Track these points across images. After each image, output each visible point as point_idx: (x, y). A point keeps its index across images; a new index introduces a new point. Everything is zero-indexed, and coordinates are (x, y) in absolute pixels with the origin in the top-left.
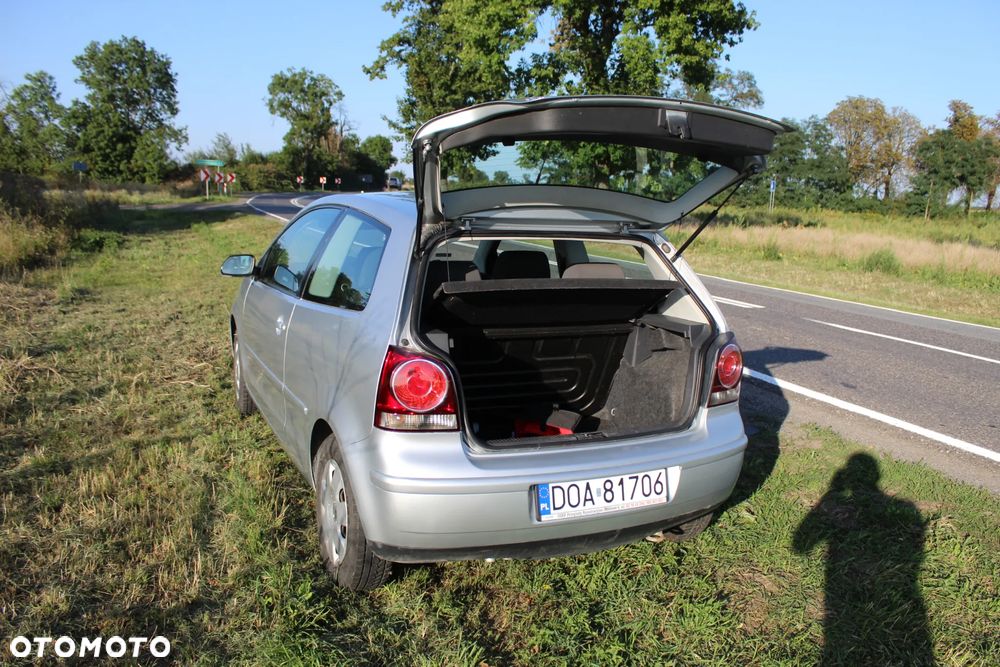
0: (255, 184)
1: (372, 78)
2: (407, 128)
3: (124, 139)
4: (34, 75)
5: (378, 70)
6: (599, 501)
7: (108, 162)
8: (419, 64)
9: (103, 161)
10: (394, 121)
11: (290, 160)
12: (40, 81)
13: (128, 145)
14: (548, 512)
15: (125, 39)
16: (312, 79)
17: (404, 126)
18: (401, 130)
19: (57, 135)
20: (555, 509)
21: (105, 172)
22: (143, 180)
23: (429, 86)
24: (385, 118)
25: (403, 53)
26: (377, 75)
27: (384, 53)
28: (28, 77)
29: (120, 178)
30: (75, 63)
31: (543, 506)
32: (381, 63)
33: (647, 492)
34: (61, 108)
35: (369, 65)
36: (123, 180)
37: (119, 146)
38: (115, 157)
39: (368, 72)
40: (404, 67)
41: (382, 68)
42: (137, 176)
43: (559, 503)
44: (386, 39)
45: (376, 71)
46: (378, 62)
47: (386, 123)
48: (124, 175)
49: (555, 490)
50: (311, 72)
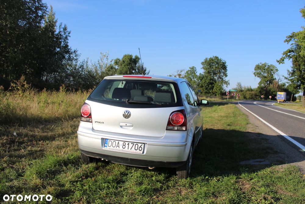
0: (248, 97)
1: (279, 64)
2: (291, 79)
3: (212, 84)
4: (191, 67)
5: (282, 61)
6: (121, 148)
7: (207, 90)
8: (296, 58)
9: (206, 89)
10: (287, 77)
11: (259, 90)
12: (192, 69)
13: (212, 85)
14: (107, 147)
15: (214, 57)
16: (268, 65)
17: (290, 78)
18: (289, 80)
19: (195, 83)
20: (108, 146)
21: (206, 93)
22: (216, 95)
23: (299, 65)
24: (283, 76)
25: (291, 55)
26: (281, 62)
27: (284, 56)
28: (190, 68)
29: (210, 94)
30: (201, 63)
31: (106, 145)
32: (283, 59)
33: (136, 149)
34: (197, 76)
35: (278, 60)
36: (211, 95)
37: (210, 86)
38: (209, 89)
39: (278, 62)
40: (291, 60)
41: (283, 60)
42: (214, 94)
43: (110, 145)
44: (285, 51)
45: (281, 61)
46: (281, 58)
47: (284, 78)
48: (211, 94)
49: (110, 141)
50: (268, 64)
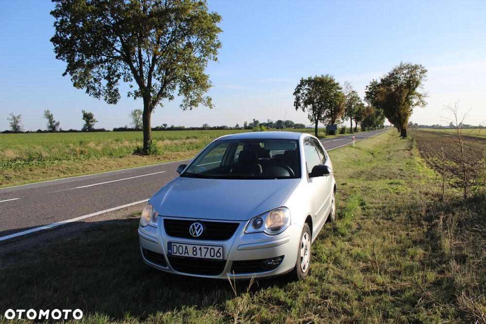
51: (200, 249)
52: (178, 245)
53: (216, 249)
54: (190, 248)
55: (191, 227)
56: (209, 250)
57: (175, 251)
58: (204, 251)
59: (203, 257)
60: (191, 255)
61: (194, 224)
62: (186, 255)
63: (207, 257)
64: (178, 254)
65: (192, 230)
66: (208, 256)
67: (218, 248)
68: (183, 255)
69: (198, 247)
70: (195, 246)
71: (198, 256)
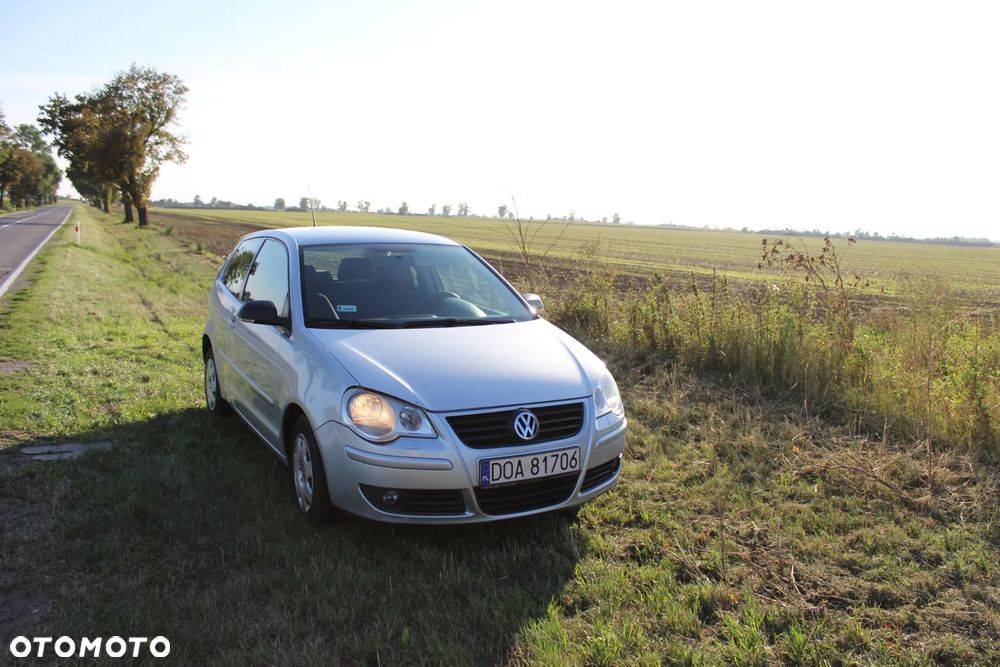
51: (545, 460)
52: (502, 462)
53: (570, 453)
54: (526, 462)
55: (517, 422)
56: (559, 459)
57: (496, 476)
58: (551, 461)
59: (549, 473)
60: (528, 475)
61: (521, 415)
62: (520, 478)
63: (555, 472)
64: (503, 480)
65: (521, 428)
66: (558, 471)
67: (573, 451)
68: (513, 479)
69: (541, 458)
70: (533, 457)
71: (542, 474)
